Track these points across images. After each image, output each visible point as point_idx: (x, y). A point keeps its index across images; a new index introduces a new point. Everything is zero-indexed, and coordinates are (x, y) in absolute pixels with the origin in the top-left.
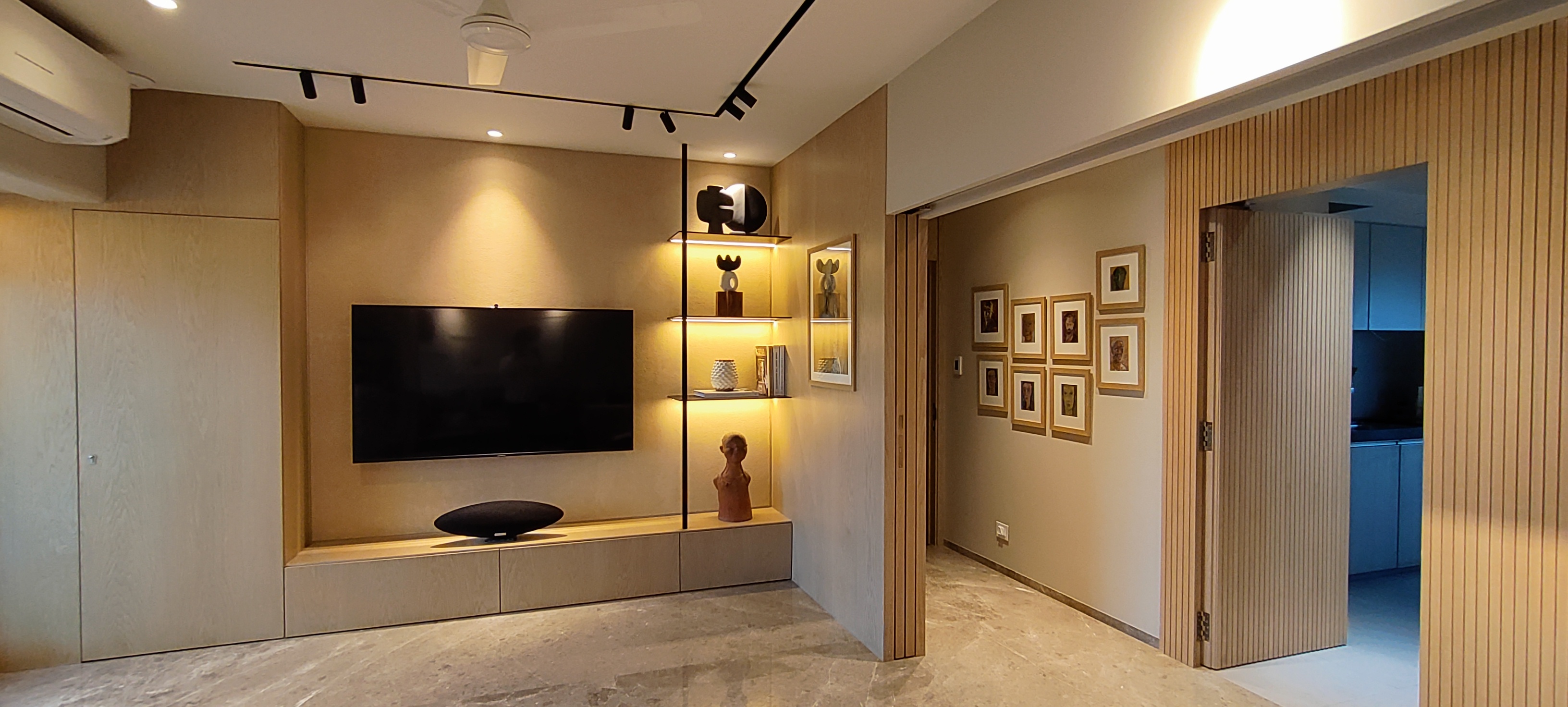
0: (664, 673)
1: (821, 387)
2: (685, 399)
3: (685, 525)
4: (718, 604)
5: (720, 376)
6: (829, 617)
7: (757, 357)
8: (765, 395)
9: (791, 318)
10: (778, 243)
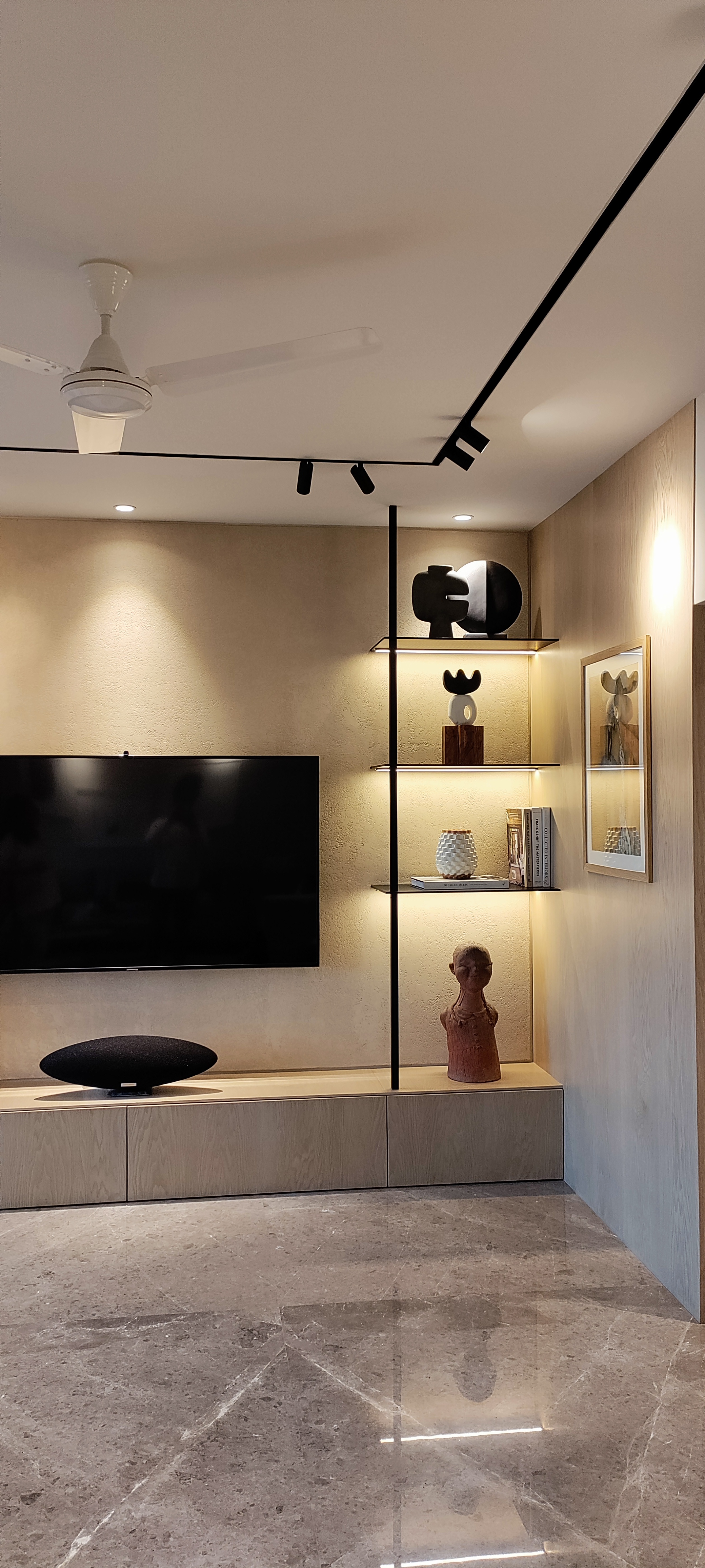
0: (352, 1308)
1: (603, 875)
2: (394, 890)
3: (395, 1084)
4: (443, 1210)
5: (449, 855)
6: (618, 1243)
7: (508, 826)
8: (519, 885)
9: (559, 765)
10: (541, 648)
